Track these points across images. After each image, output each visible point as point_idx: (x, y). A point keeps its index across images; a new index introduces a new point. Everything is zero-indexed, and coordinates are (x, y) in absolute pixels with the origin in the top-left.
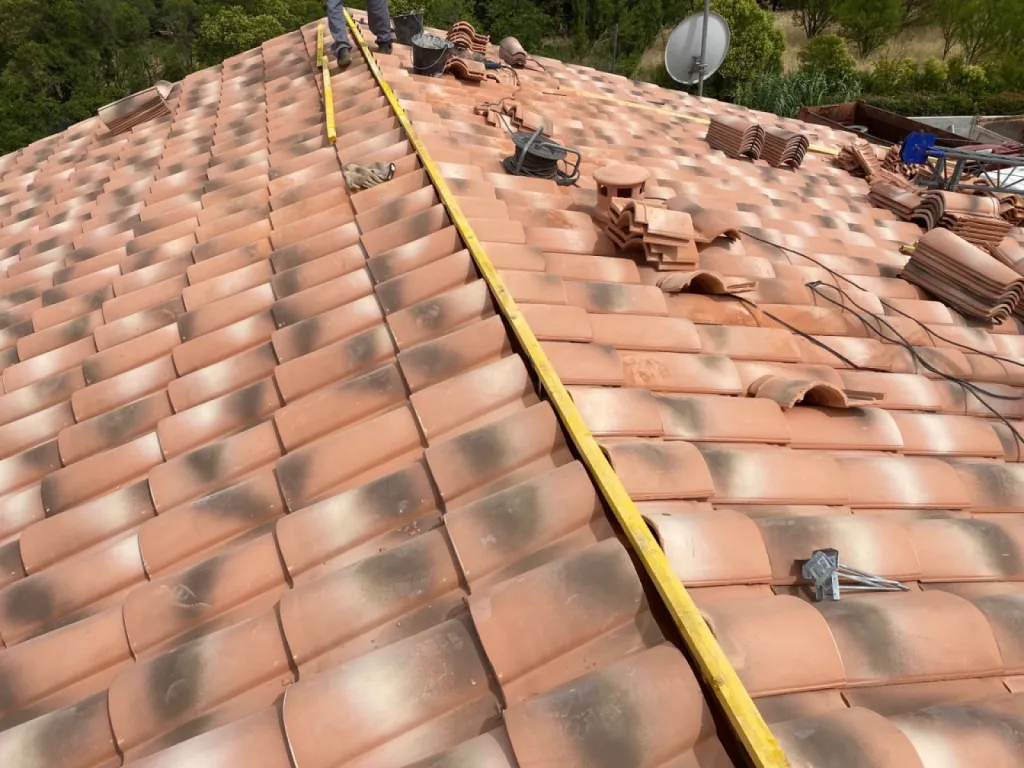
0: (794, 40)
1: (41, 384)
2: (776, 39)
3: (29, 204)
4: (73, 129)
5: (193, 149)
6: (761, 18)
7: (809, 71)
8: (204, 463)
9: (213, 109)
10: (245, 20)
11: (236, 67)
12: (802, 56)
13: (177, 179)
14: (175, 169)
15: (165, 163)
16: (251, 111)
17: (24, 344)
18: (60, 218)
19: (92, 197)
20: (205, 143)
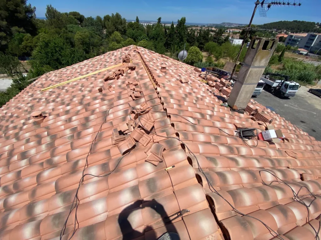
0: (205, 57)
1: (100, 82)
2: (202, 56)
3: (92, 66)
4: (95, 57)
5: (114, 61)
6: (200, 53)
7: (206, 62)
8: (120, 86)
9: (116, 56)
10: (116, 44)
11: (119, 51)
12: (206, 59)
13: (112, 64)
14: (112, 63)
15: (110, 62)
16: (121, 56)
17: (97, 79)
18: (97, 67)
19: (101, 65)
20: (115, 60)
